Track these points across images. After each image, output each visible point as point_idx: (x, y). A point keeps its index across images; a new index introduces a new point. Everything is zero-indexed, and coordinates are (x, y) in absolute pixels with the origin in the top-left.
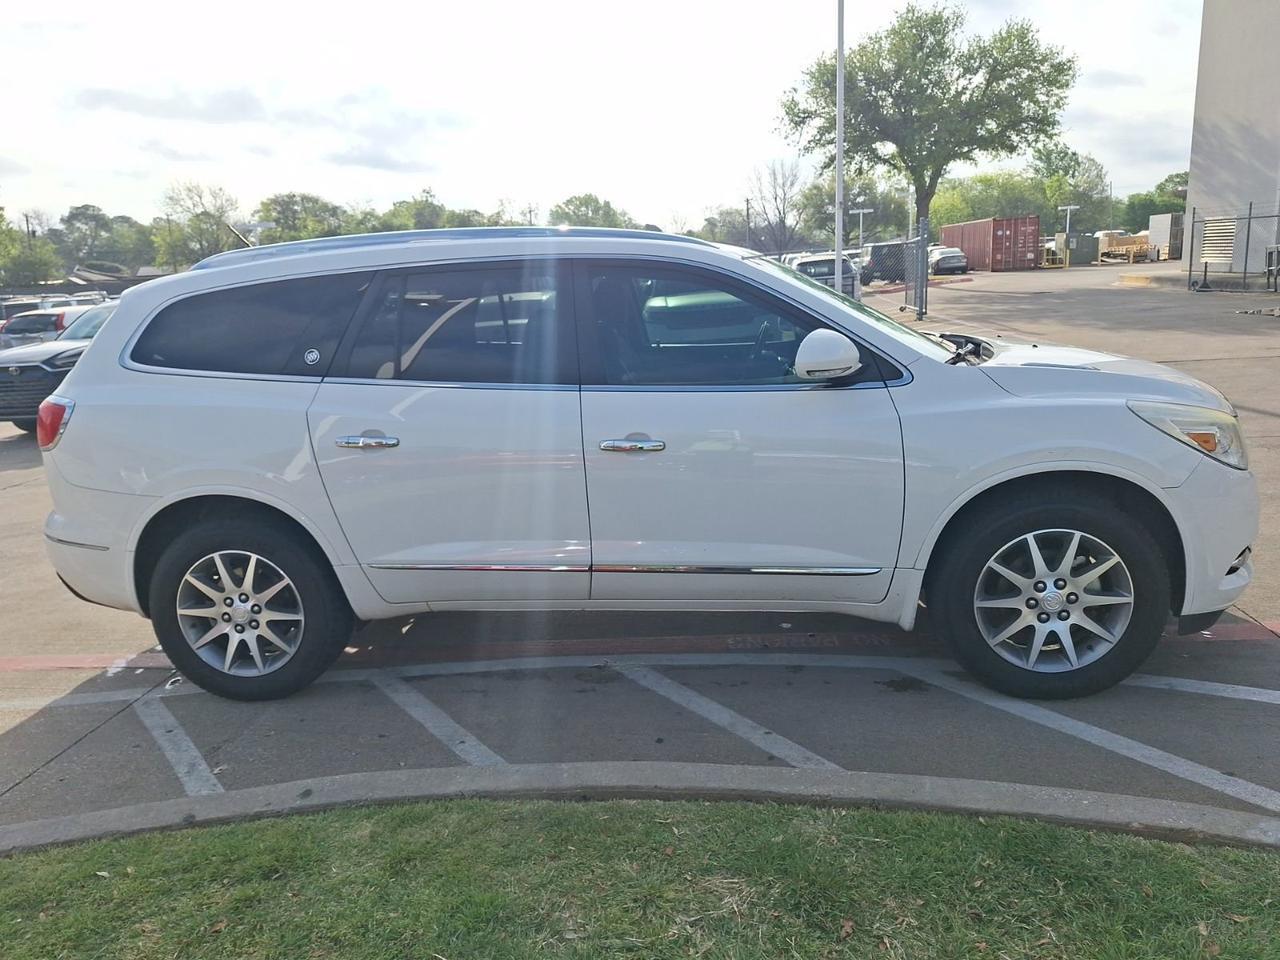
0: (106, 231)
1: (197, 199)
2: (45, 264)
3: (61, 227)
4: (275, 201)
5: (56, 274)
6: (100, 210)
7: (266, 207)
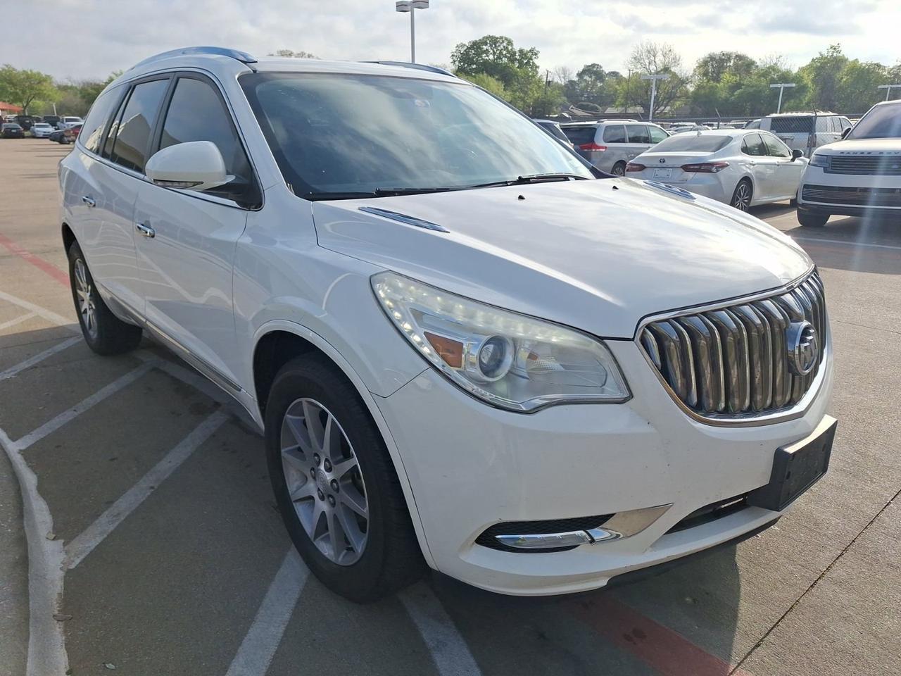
0: (600, 82)
1: (652, 58)
2: (551, 104)
3: (576, 79)
4: (712, 58)
5: (555, 110)
6: (601, 67)
7: (705, 64)
